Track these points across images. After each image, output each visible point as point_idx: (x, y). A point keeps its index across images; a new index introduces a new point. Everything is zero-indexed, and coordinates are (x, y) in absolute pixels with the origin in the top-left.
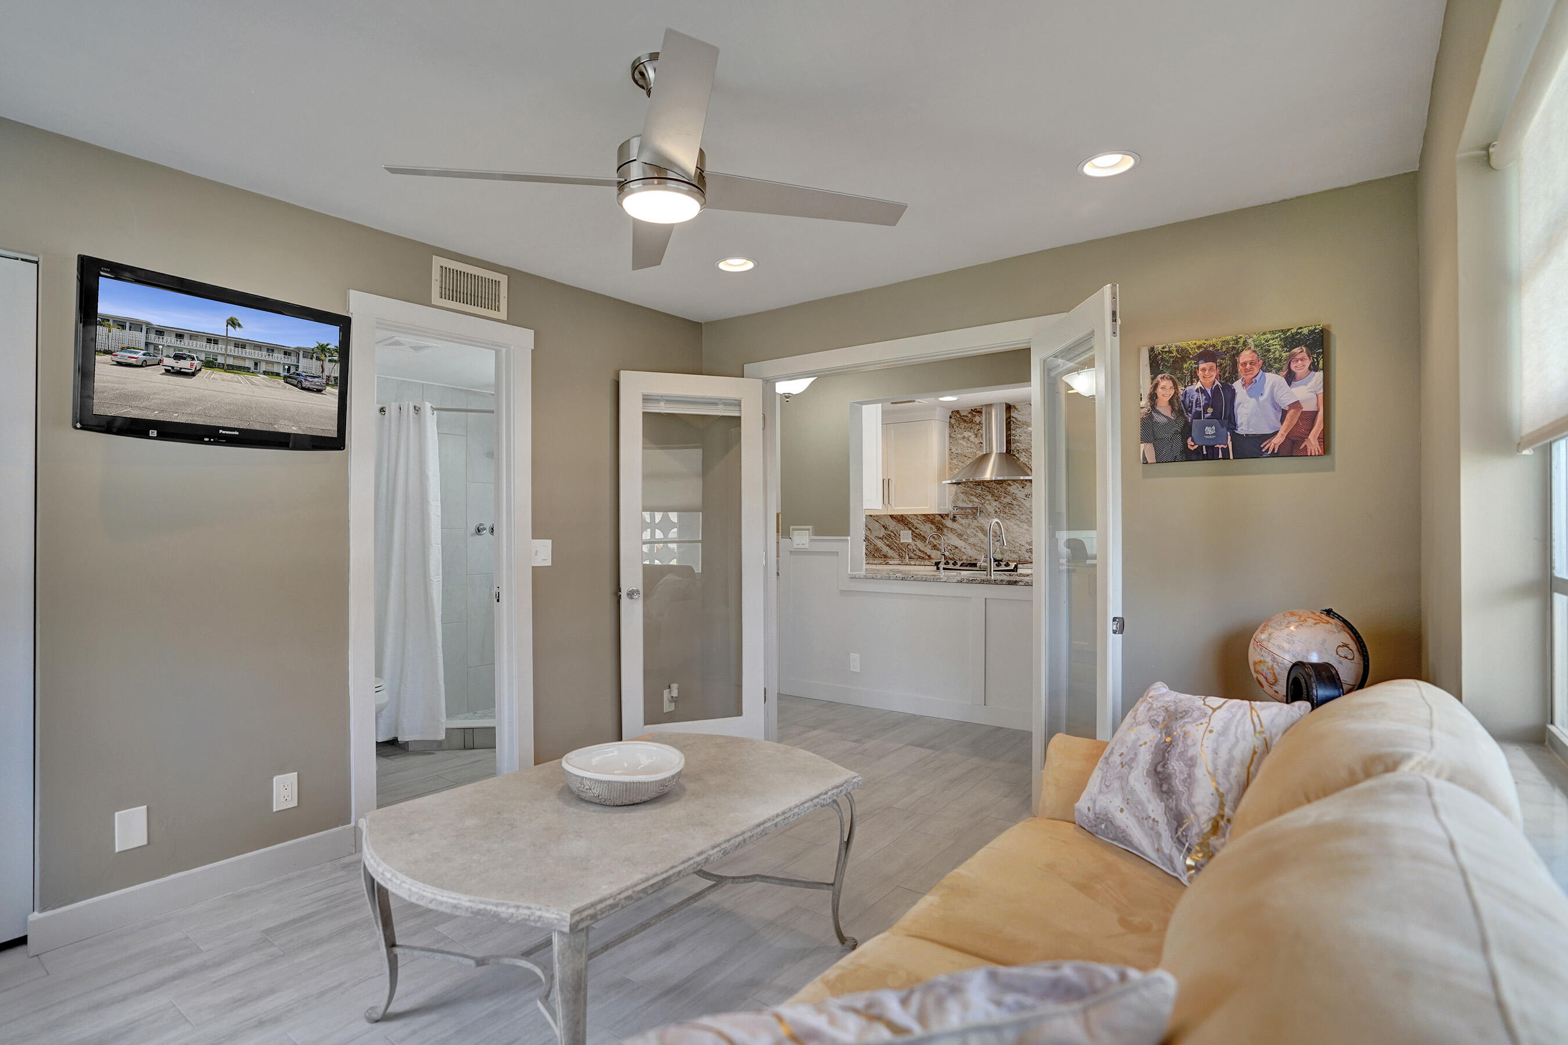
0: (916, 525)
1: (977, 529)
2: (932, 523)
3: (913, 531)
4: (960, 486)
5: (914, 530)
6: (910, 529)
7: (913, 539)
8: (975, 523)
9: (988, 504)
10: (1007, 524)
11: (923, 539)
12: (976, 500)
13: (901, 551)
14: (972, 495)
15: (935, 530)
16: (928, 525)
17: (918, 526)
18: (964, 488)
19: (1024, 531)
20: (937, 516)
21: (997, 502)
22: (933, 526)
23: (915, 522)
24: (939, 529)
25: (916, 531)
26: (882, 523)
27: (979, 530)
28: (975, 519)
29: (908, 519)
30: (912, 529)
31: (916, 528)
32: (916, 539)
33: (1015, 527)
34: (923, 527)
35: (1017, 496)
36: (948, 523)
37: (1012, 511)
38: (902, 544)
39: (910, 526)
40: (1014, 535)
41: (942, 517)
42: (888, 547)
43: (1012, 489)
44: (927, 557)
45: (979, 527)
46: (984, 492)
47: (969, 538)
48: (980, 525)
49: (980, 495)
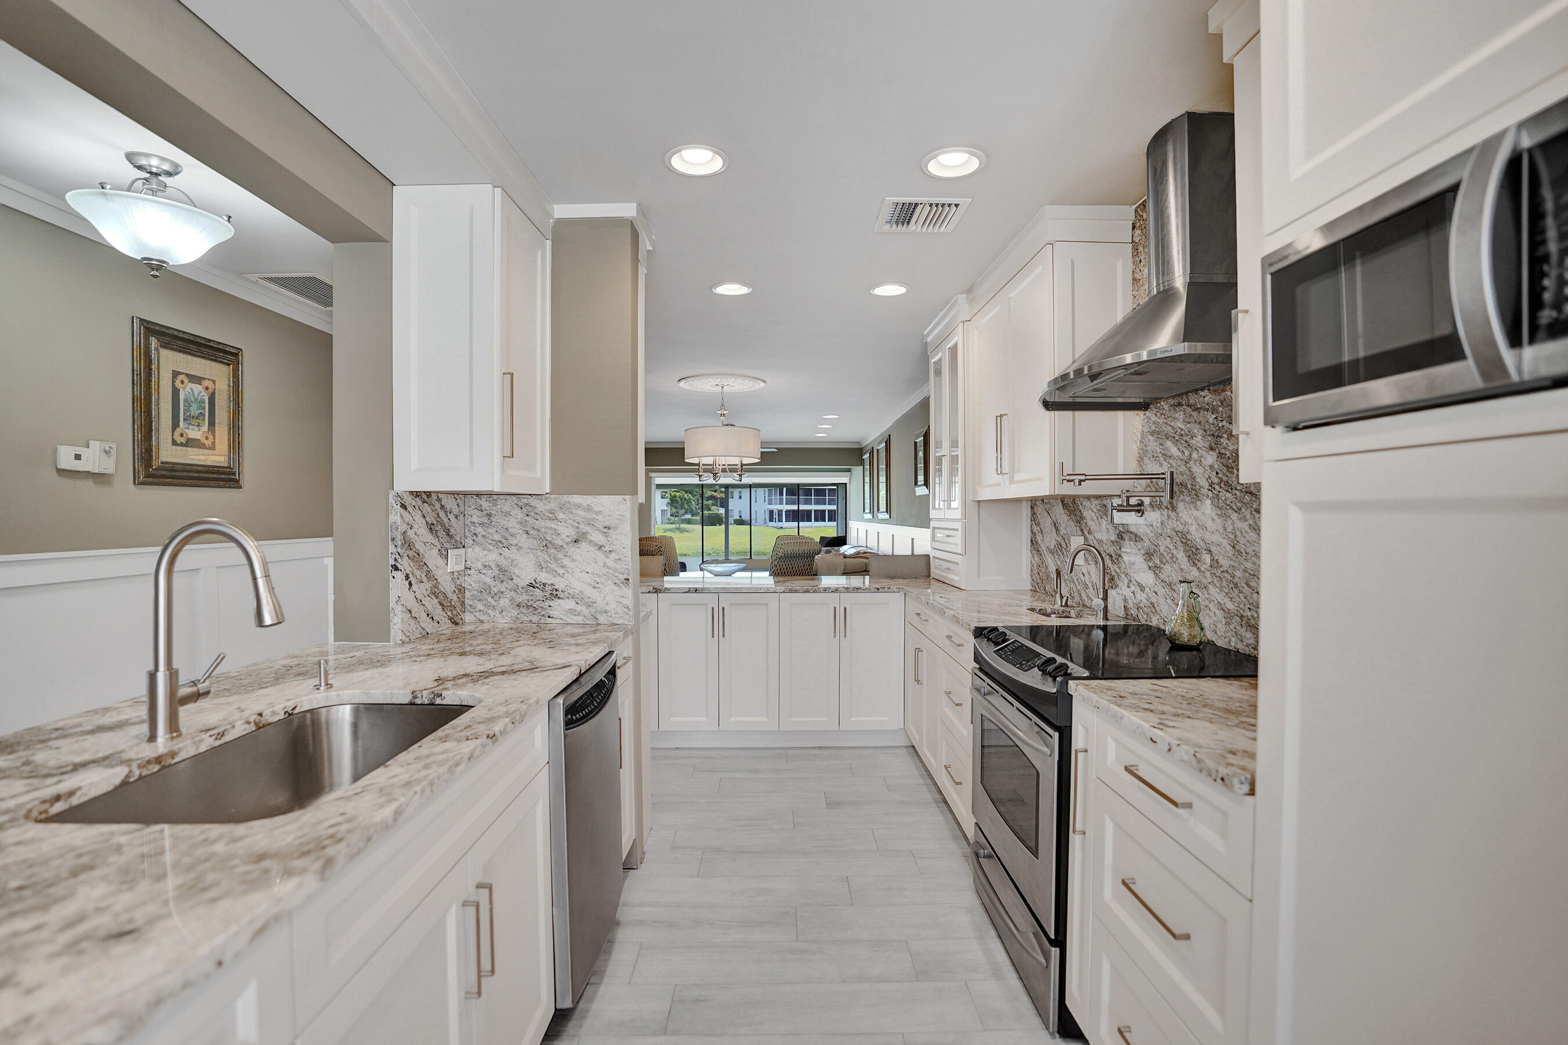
0: (1089, 523)
1: (1176, 538)
3: (1086, 539)
4: (1148, 413)
5: (1087, 535)
6: (1081, 530)
7: (1087, 559)
8: (1174, 522)
9: (1195, 461)
10: (1233, 523)
12: (1174, 451)
14: (1167, 437)
15: (1113, 538)
16: (1105, 524)
17: (1092, 525)
18: (1154, 418)
21: (1214, 454)
22: (1110, 527)
23: (1088, 515)
24: (1118, 535)
25: (1090, 538)
26: (1054, 518)
27: (1178, 543)
28: (1173, 509)
29: (1080, 507)
30: (1084, 529)
31: (1089, 532)
34: (1098, 528)
38: (1074, 568)
39: (1084, 525)
45: (1180, 534)
46: (1189, 425)
47: (1162, 566)
48: (1181, 528)
49: (1182, 435)
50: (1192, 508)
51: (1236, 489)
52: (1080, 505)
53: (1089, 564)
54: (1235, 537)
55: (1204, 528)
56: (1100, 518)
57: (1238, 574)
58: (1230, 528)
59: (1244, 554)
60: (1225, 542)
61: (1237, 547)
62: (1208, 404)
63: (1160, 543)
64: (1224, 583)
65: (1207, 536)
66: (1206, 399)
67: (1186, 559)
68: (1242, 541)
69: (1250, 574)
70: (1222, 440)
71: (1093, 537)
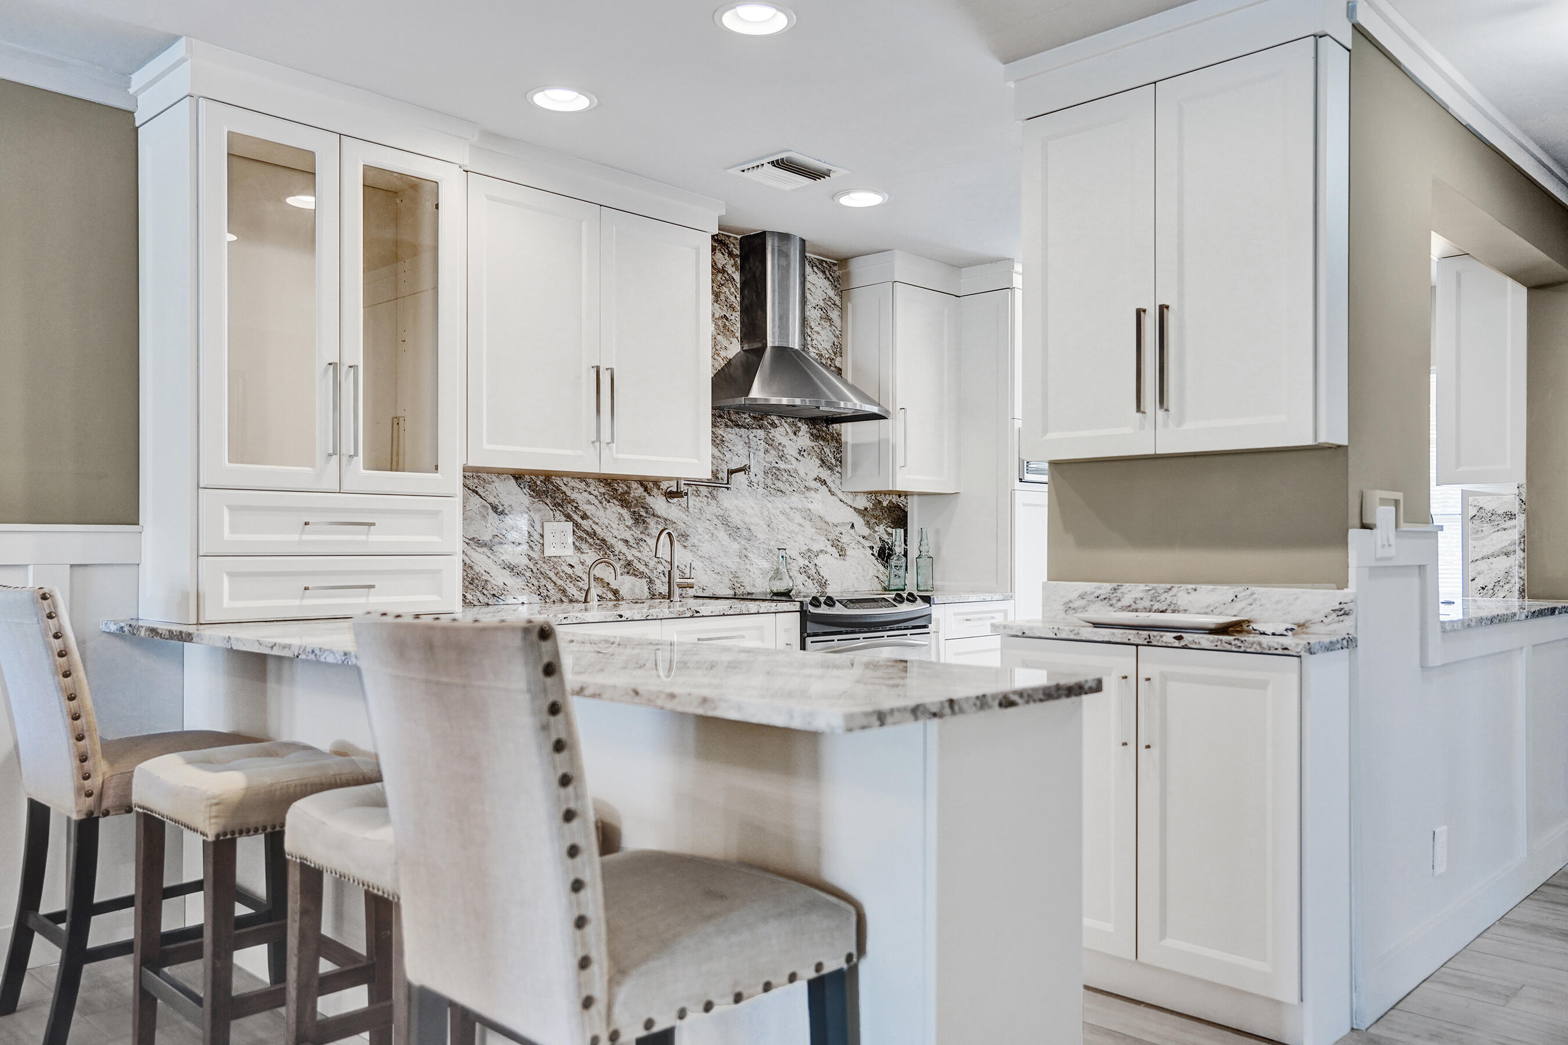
0: (584, 507)
1: (716, 521)
2: (625, 503)
3: (577, 525)
5: (580, 520)
6: (569, 517)
7: (578, 549)
8: (712, 509)
10: (768, 510)
11: (603, 545)
13: (543, 582)
15: (630, 522)
16: (614, 509)
17: (589, 510)
19: (797, 529)
20: (635, 485)
22: (625, 512)
23: (581, 498)
24: (638, 520)
25: (585, 524)
26: (491, 499)
27: (719, 525)
28: (714, 497)
29: (564, 488)
30: (575, 517)
31: (585, 517)
32: (584, 547)
33: (782, 518)
34: (601, 513)
35: (786, 451)
36: (658, 503)
37: (779, 484)
38: (547, 560)
39: (569, 509)
40: (780, 537)
41: (646, 489)
42: (507, 572)
43: (777, 435)
44: (610, 595)
45: (720, 518)
46: (730, 435)
47: (700, 544)
48: (722, 513)
49: (723, 441)
50: (733, 498)
51: (770, 487)
52: (563, 486)
53: (582, 553)
54: (770, 519)
55: (743, 512)
56: (605, 503)
57: (772, 543)
58: (766, 513)
59: (776, 530)
60: (762, 523)
61: (771, 526)
62: (748, 425)
63: (698, 526)
64: (761, 550)
65: (747, 519)
66: (747, 420)
67: (727, 537)
68: (775, 521)
69: (781, 542)
70: (760, 453)
71: (591, 522)
